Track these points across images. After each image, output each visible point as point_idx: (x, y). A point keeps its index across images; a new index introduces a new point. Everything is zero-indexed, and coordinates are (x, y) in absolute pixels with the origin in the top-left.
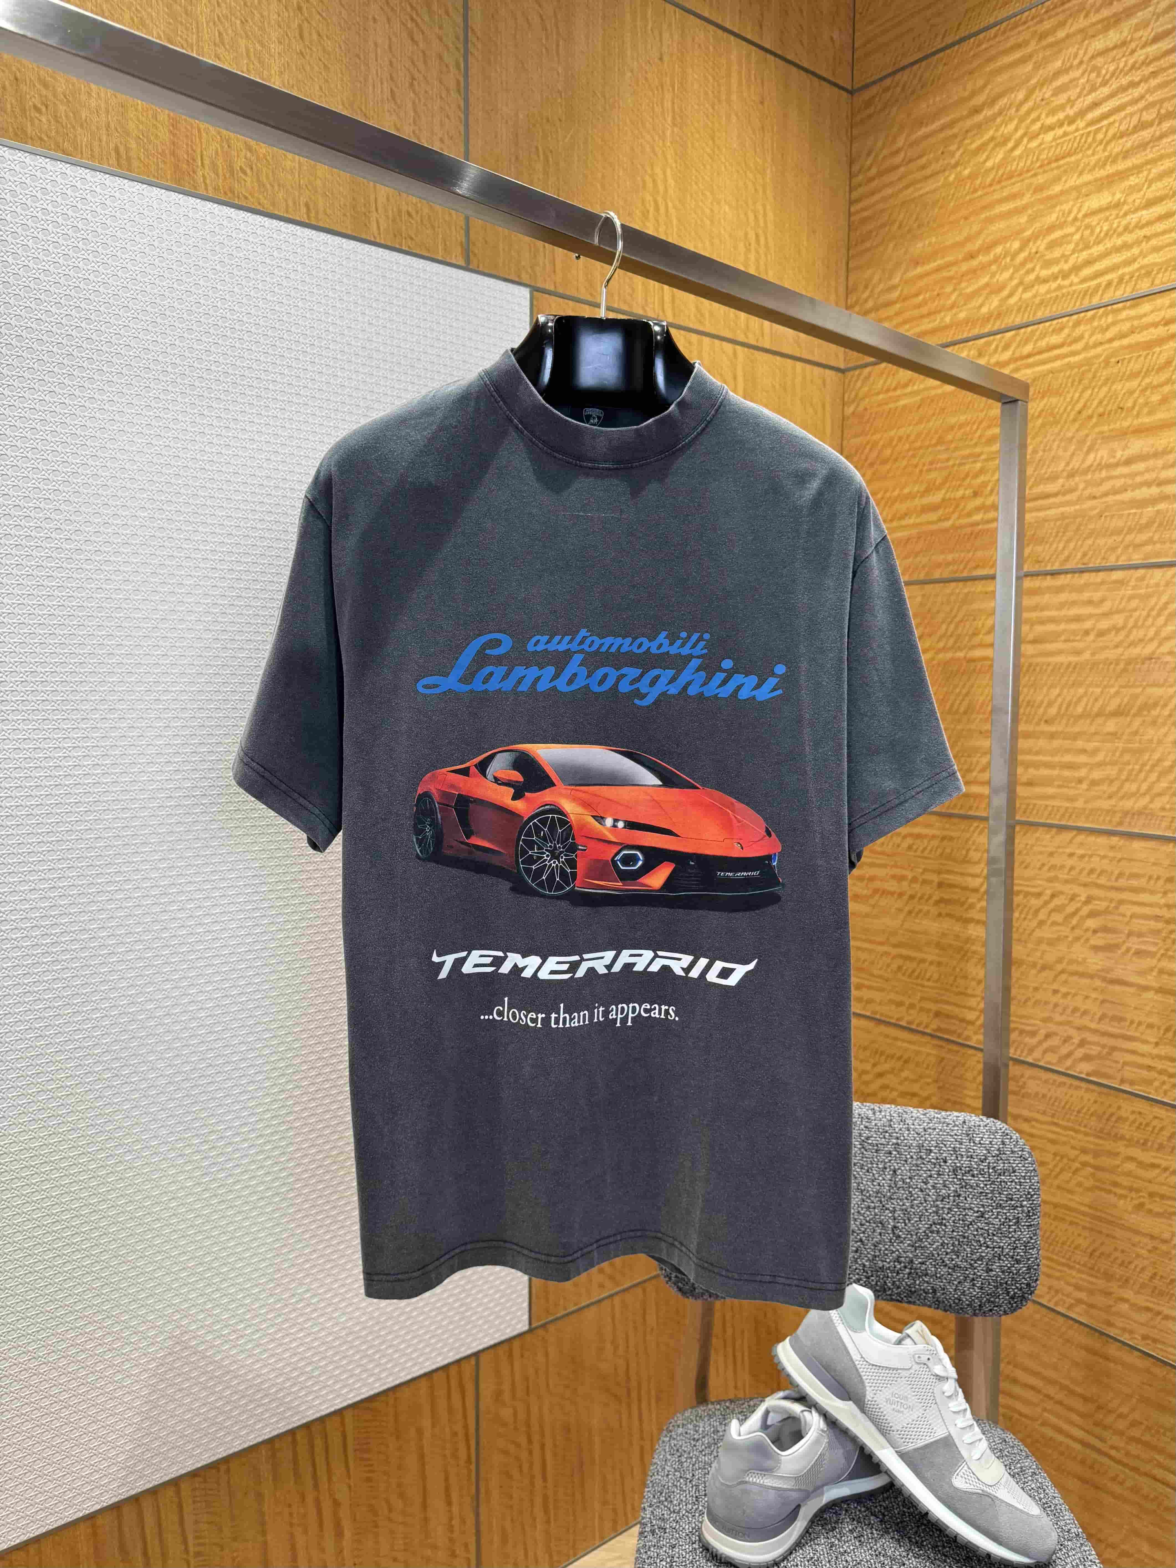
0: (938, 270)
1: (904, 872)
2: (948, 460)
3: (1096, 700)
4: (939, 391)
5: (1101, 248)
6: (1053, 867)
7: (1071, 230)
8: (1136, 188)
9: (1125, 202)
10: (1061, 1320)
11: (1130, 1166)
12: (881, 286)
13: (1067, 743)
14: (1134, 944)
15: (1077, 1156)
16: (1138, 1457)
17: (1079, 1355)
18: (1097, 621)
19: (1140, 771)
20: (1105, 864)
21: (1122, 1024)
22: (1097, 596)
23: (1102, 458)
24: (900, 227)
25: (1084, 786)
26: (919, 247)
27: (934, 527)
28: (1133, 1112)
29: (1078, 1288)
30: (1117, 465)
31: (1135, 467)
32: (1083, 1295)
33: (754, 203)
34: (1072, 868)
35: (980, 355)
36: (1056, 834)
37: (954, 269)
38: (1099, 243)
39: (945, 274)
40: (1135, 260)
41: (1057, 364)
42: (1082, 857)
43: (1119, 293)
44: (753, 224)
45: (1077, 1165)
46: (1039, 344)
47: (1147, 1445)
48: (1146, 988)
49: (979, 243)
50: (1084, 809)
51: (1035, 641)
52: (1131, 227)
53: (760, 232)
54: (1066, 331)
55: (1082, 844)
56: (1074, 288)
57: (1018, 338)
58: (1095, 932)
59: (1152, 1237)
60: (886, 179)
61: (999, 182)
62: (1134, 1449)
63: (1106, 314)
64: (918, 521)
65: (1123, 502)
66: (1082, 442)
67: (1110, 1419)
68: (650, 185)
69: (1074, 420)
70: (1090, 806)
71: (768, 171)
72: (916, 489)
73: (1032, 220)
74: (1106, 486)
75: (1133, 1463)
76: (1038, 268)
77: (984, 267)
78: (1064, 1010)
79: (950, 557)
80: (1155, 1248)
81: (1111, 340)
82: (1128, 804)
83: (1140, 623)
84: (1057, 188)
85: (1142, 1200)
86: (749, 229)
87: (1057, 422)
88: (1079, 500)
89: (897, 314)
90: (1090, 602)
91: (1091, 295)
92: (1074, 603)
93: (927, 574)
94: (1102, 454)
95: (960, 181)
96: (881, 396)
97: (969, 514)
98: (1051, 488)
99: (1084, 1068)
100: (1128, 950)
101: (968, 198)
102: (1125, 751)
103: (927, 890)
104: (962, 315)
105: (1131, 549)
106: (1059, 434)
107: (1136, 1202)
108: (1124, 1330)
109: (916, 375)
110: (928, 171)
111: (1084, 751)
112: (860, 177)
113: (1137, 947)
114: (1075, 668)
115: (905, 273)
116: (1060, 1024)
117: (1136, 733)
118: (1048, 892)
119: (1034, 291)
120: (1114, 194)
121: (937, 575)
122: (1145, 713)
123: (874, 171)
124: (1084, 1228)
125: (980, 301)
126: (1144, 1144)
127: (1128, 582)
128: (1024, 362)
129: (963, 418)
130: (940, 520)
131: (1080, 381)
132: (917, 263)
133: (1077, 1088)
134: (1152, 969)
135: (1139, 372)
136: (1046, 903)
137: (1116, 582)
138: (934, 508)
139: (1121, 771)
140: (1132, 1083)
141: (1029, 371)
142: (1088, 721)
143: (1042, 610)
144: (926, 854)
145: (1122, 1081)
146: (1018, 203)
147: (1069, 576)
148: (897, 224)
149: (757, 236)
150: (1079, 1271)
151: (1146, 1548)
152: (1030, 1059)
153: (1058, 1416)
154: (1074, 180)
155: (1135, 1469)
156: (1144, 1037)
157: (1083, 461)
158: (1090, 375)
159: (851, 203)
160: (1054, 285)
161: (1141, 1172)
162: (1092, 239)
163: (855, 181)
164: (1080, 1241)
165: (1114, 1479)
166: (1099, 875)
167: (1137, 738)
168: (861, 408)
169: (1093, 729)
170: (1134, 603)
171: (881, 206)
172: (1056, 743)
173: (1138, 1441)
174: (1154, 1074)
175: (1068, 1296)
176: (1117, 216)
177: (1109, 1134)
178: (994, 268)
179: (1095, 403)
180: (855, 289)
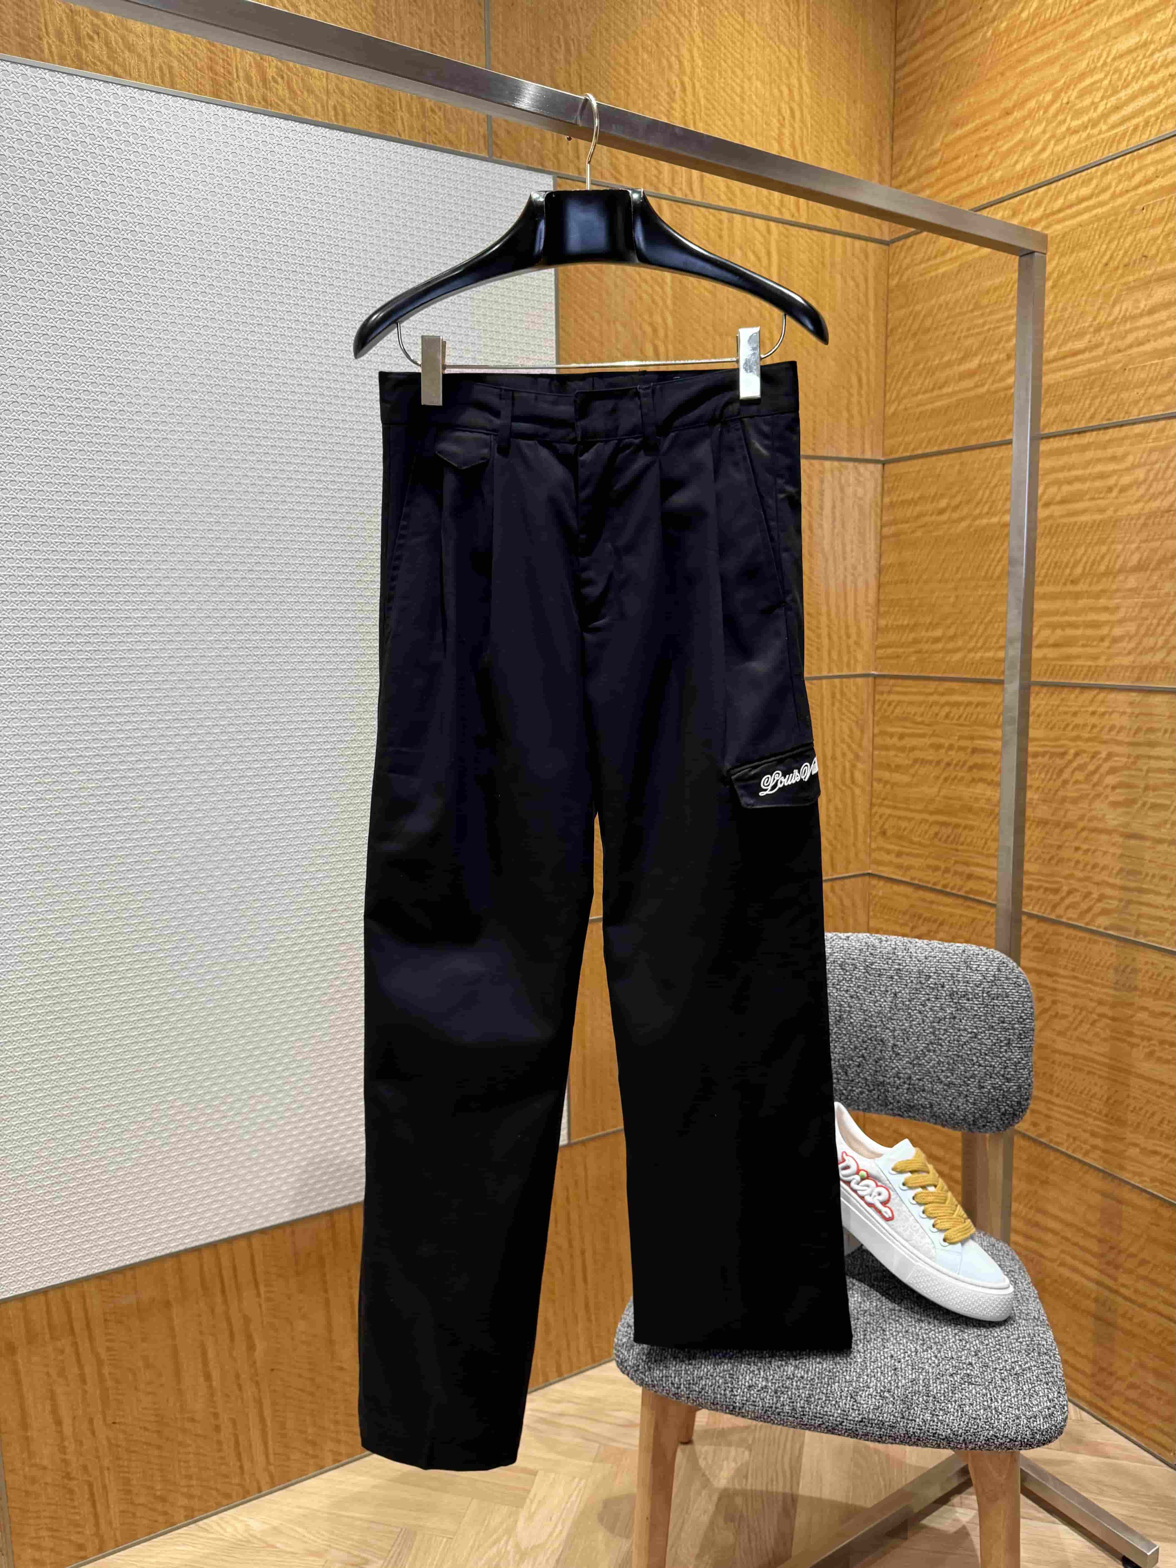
0: (977, 130)
1: (942, 741)
2: (984, 324)
3: (1118, 557)
4: (976, 255)
5: (1129, 91)
6: (1076, 726)
7: (1102, 75)
8: (1162, 25)
9: (1152, 42)
10: (1078, 1166)
11: (1142, 1016)
12: (924, 152)
13: (1091, 602)
14: (1152, 798)
15: (1094, 1009)
16: (1144, 1294)
17: (1096, 1199)
18: (1121, 476)
19: (1158, 624)
20: (1125, 721)
21: (1139, 877)
22: (1120, 451)
23: (1127, 309)
24: (941, 89)
25: (1106, 644)
26: (959, 109)
27: (972, 393)
28: (1146, 963)
29: (1093, 1134)
30: (1141, 315)
31: (1157, 317)
32: (1098, 1142)
33: (788, 77)
34: (1094, 726)
35: (1014, 214)
36: (1081, 693)
37: (991, 127)
38: (1128, 86)
39: (983, 134)
40: (1160, 101)
41: (1085, 217)
42: (1104, 714)
43: (1145, 138)
44: (787, 98)
45: (1095, 1017)
46: (1069, 197)
47: (1154, 1283)
48: (1160, 841)
49: (1015, 97)
50: (1105, 667)
51: (1063, 502)
52: (1157, 67)
53: (795, 107)
54: (1094, 182)
55: (1103, 702)
56: (1102, 136)
57: (1050, 194)
58: (1114, 788)
59: (1162, 1083)
60: (929, 41)
61: (1034, 32)
62: (1141, 1286)
63: (1132, 161)
64: (957, 389)
65: (1145, 353)
66: (1108, 295)
67: (1122, 1258)
68: (676, 66)
69: (1101, 274)
70: (1111, 663)
71: (804, 43)
72: (954, 357)
73: (1064, 68)
74: (1130, 339)
75: (1141, 1300)
76: (1069, 119)
77: (1018, 124)
78: (1086, 865)
79: (985, 423)
80: (1164, 1094)
81: (1136, 187)
82: (1147, 659)
83: (1160, 476)
84: (1088, 34)
85: (1152, 1048)
86: (783, 105)
87: (1085, 276)
88: (1106, 354)
89: (938, 180)
90: (1114, 458)
91: (1119, 143)
92: (1099, 460)
93: (964, 442)
94: (1126, 306)
95: (997, 35)
96: (923, 266)
97: (1002, 379)
98: (1079, 345)
99: (1102, 922)
100: (1144, 804)
101: (1004, 53)
102: (1144, 606)
103: (962, 756)
104: (998, 175)
105: (1152, 401)
106: (1086, 289)
107: (1147, 1050)
108: (1135, 1173)
109: (954, 241)
110: (968, 29)
111: (1106, 609)
112: (904, 43)
113: (1153, 801)
114: (1099, 526)
115: (946, 136)
116: (1080, 880)
117: (1154, 587)
118: (1072, 751)
119: (1065, 143)
120: (1141, 34)
121: (973, 442)
122: (1163, 566)
123: (917, 34)
124: (1100, 1077)
125: (1015, 157)
126: (1156, 993)
127: (1150, 434)
128: (1055, 217)
129: (997, 281)
130: (976, 386)
131: (1107, 232)
132: (956, 125)
133: (1095, 942)
134: (1166, 822)
135: (1163, 218)
136: (1070, 762)
137: (1137, 435)
138: (971, 374)
139: (1139, 626)
140: (1146, 935)
141: (1058, 227)
142: (1110, 579)
143: (1069, 470)
144: (962, 721)
145: (1137, 933)
146: (1053, 52)
147: (1095, 433)
148: (939, 86)
149: (792, 110)
150: (1096, 1119)
151: (1151, 1381)
152: (1053, 917)
153: (1074, 1257)
154: (1104, 24)
155: (1143, 1306)
156: (1156, 889)
157: (1109, 315)
158: (1116, 225)
159: (896, 69)
160: (1084, 135)
161: (1152, 1021)
162: (1120, 84)
163: (899, 48)
164: (1096, 1089)
165: (1124, 1316)
166: (1118, 732)
167: (1156, 592)
168: (905, 278)
169: (1114, 587)
170: (1154, 456)
171: (924, 70)
172: (1081, 603)
173: (1145, 1278)
174: (1167, 925)
175: (1085, 1142)
176: (1144, 57)
177: (1123, 985)
178: (1028, 122)
179: (1121, 253)
180: (900, 158)
